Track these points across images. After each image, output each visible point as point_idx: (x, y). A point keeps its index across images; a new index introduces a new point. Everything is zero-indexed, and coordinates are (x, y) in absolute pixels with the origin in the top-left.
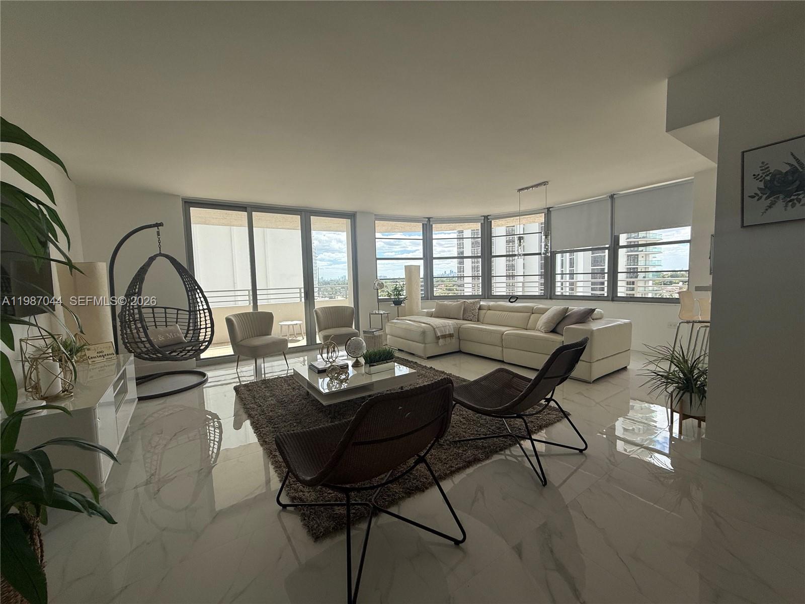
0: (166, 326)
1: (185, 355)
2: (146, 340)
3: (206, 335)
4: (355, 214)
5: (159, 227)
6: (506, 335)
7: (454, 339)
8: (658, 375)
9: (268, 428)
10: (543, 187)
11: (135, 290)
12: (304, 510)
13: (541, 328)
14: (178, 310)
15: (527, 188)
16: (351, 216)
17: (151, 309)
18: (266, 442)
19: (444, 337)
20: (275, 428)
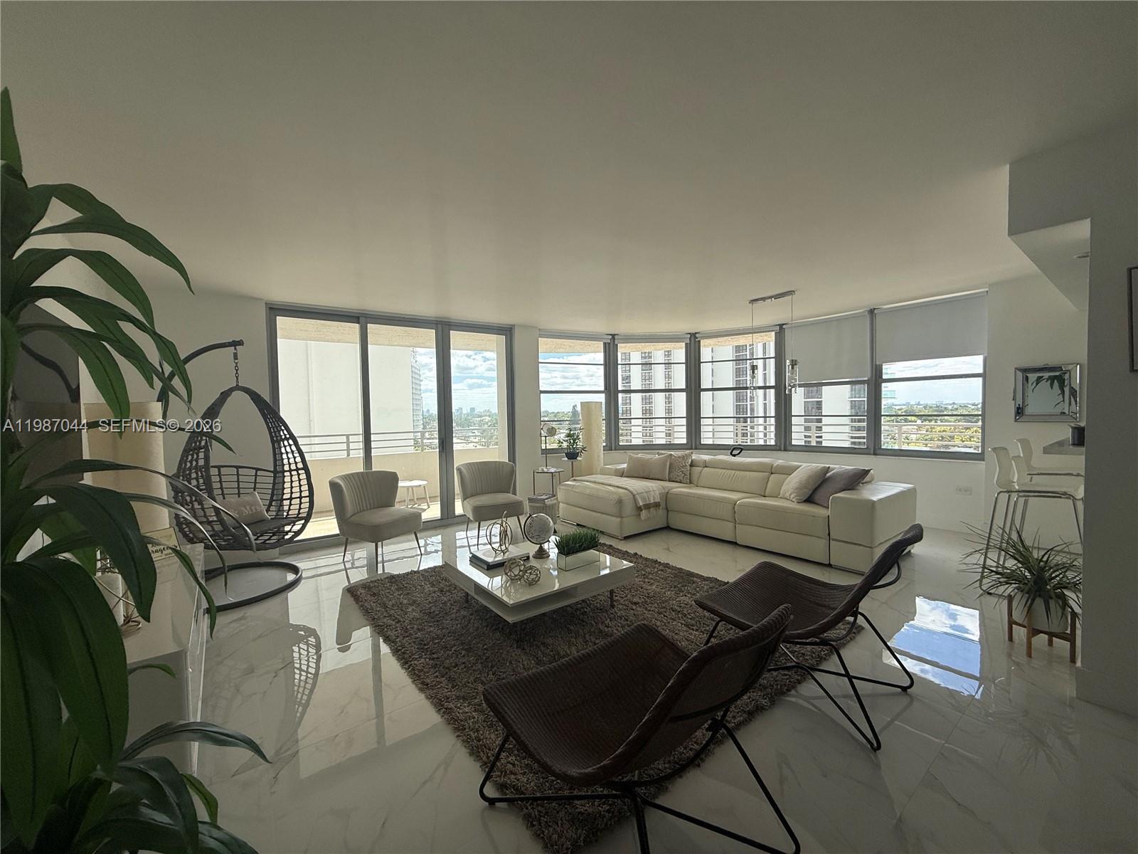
0: (239, 494)
1: (269, 539)
2: (215, 519)
3: (300, 508)
4: (511, 328)
5: (237, 347)
6: (739, 505)
7: (660, 510)
8: (992, 571)
9: (422, 660)
10: (788, 298)
11: (200, 443)
12: (527, 808)
13: (791, 494)
14: (257, 470)
15: (764, 299)
16: (507, 331)
17: (217, 469)
18: (427, 685)
19: (648, 506)
20: (433, 659)
